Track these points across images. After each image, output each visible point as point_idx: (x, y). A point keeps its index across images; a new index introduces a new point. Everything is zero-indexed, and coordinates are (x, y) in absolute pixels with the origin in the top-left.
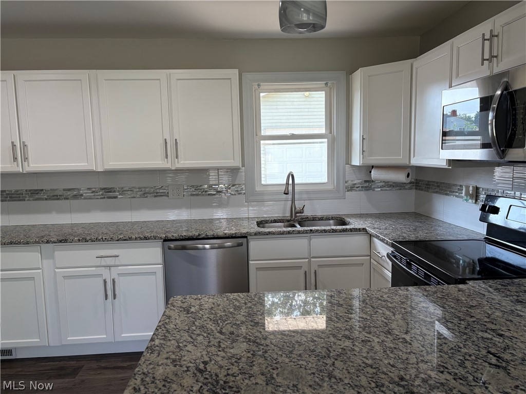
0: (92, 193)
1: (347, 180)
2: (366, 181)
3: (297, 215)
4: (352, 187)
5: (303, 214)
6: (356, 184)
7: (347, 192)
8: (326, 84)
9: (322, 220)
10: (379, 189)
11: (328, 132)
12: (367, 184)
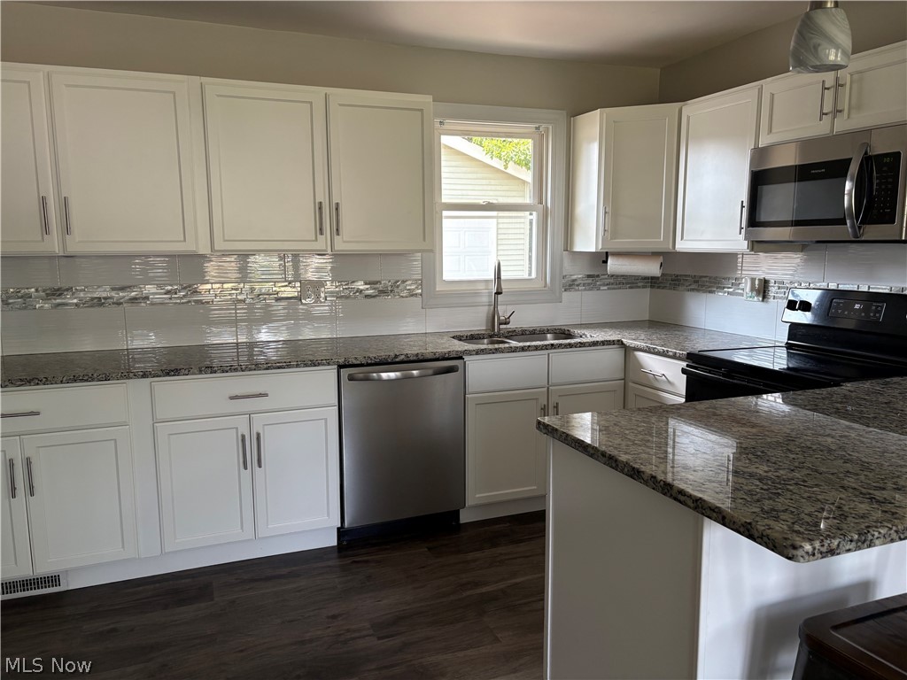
0: (165, 294)
1: (564, 274)
2: (589, 276)
3: (502, 327)
4: (570, 285)
5: (508, 326)
6: (576, 280)
7: (565, 294)
8: (537, 128)
9: (534, 334)
10: (606, 288)
11: (536, 201)
12: (590, 281)
